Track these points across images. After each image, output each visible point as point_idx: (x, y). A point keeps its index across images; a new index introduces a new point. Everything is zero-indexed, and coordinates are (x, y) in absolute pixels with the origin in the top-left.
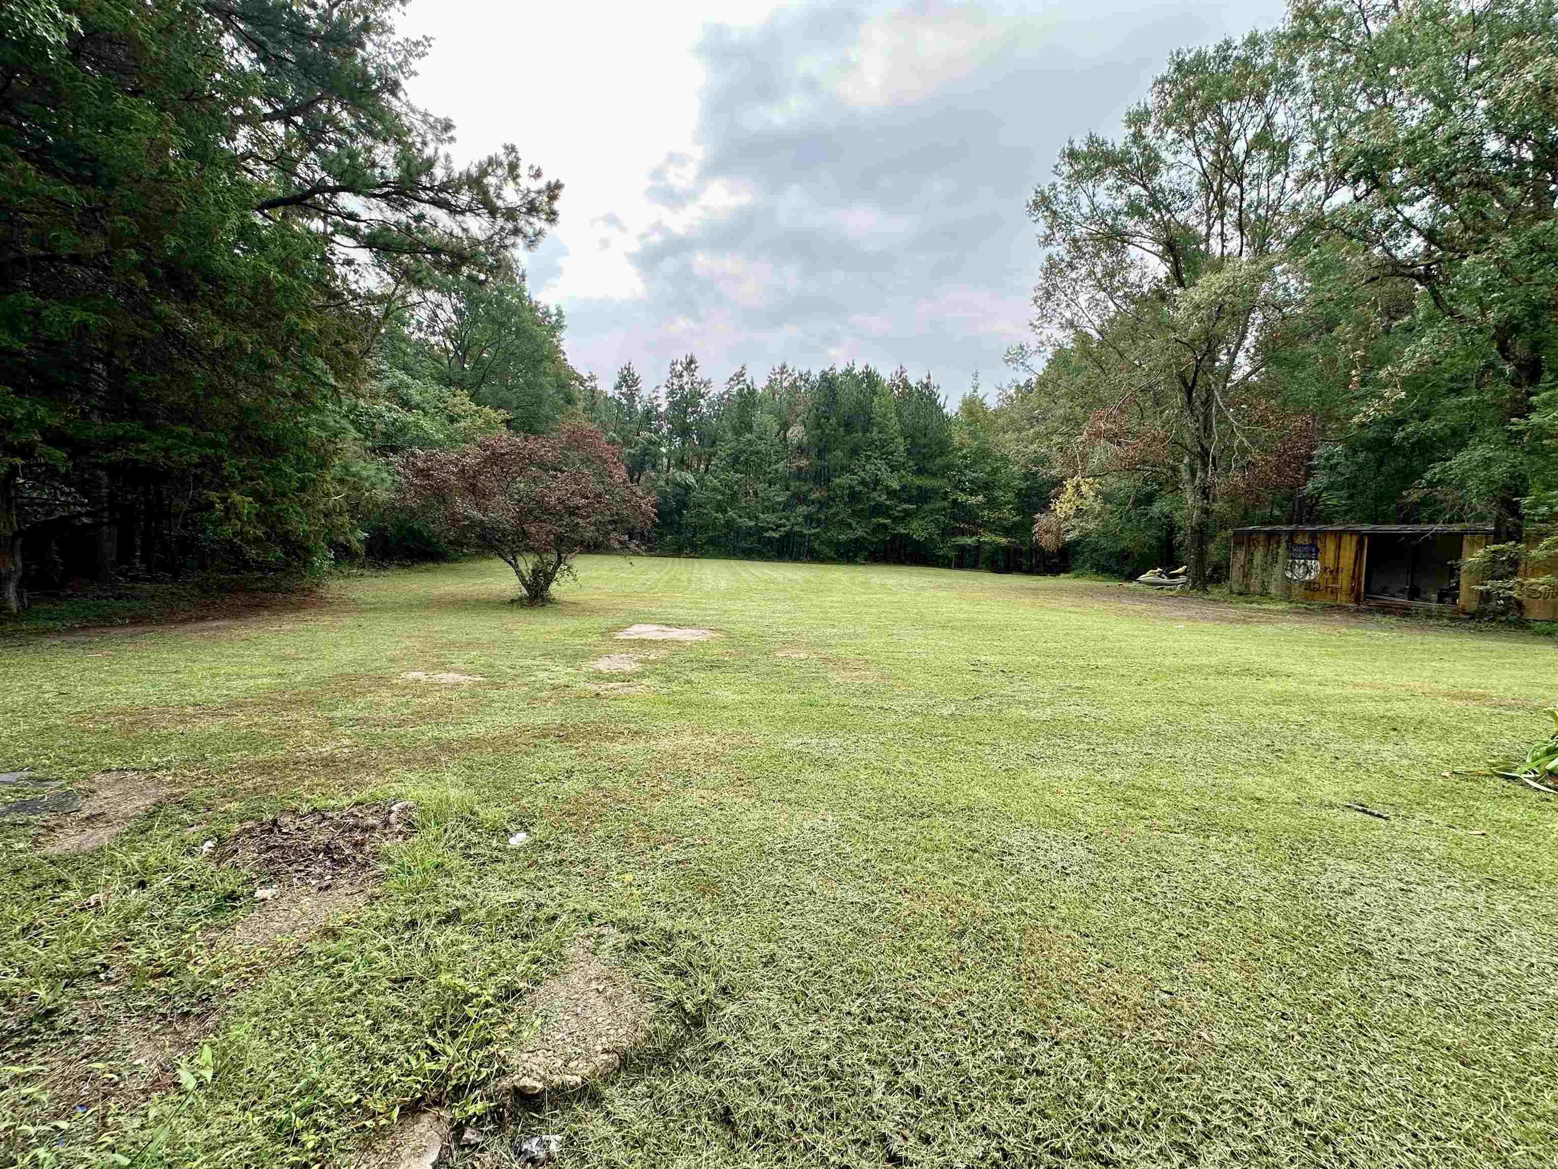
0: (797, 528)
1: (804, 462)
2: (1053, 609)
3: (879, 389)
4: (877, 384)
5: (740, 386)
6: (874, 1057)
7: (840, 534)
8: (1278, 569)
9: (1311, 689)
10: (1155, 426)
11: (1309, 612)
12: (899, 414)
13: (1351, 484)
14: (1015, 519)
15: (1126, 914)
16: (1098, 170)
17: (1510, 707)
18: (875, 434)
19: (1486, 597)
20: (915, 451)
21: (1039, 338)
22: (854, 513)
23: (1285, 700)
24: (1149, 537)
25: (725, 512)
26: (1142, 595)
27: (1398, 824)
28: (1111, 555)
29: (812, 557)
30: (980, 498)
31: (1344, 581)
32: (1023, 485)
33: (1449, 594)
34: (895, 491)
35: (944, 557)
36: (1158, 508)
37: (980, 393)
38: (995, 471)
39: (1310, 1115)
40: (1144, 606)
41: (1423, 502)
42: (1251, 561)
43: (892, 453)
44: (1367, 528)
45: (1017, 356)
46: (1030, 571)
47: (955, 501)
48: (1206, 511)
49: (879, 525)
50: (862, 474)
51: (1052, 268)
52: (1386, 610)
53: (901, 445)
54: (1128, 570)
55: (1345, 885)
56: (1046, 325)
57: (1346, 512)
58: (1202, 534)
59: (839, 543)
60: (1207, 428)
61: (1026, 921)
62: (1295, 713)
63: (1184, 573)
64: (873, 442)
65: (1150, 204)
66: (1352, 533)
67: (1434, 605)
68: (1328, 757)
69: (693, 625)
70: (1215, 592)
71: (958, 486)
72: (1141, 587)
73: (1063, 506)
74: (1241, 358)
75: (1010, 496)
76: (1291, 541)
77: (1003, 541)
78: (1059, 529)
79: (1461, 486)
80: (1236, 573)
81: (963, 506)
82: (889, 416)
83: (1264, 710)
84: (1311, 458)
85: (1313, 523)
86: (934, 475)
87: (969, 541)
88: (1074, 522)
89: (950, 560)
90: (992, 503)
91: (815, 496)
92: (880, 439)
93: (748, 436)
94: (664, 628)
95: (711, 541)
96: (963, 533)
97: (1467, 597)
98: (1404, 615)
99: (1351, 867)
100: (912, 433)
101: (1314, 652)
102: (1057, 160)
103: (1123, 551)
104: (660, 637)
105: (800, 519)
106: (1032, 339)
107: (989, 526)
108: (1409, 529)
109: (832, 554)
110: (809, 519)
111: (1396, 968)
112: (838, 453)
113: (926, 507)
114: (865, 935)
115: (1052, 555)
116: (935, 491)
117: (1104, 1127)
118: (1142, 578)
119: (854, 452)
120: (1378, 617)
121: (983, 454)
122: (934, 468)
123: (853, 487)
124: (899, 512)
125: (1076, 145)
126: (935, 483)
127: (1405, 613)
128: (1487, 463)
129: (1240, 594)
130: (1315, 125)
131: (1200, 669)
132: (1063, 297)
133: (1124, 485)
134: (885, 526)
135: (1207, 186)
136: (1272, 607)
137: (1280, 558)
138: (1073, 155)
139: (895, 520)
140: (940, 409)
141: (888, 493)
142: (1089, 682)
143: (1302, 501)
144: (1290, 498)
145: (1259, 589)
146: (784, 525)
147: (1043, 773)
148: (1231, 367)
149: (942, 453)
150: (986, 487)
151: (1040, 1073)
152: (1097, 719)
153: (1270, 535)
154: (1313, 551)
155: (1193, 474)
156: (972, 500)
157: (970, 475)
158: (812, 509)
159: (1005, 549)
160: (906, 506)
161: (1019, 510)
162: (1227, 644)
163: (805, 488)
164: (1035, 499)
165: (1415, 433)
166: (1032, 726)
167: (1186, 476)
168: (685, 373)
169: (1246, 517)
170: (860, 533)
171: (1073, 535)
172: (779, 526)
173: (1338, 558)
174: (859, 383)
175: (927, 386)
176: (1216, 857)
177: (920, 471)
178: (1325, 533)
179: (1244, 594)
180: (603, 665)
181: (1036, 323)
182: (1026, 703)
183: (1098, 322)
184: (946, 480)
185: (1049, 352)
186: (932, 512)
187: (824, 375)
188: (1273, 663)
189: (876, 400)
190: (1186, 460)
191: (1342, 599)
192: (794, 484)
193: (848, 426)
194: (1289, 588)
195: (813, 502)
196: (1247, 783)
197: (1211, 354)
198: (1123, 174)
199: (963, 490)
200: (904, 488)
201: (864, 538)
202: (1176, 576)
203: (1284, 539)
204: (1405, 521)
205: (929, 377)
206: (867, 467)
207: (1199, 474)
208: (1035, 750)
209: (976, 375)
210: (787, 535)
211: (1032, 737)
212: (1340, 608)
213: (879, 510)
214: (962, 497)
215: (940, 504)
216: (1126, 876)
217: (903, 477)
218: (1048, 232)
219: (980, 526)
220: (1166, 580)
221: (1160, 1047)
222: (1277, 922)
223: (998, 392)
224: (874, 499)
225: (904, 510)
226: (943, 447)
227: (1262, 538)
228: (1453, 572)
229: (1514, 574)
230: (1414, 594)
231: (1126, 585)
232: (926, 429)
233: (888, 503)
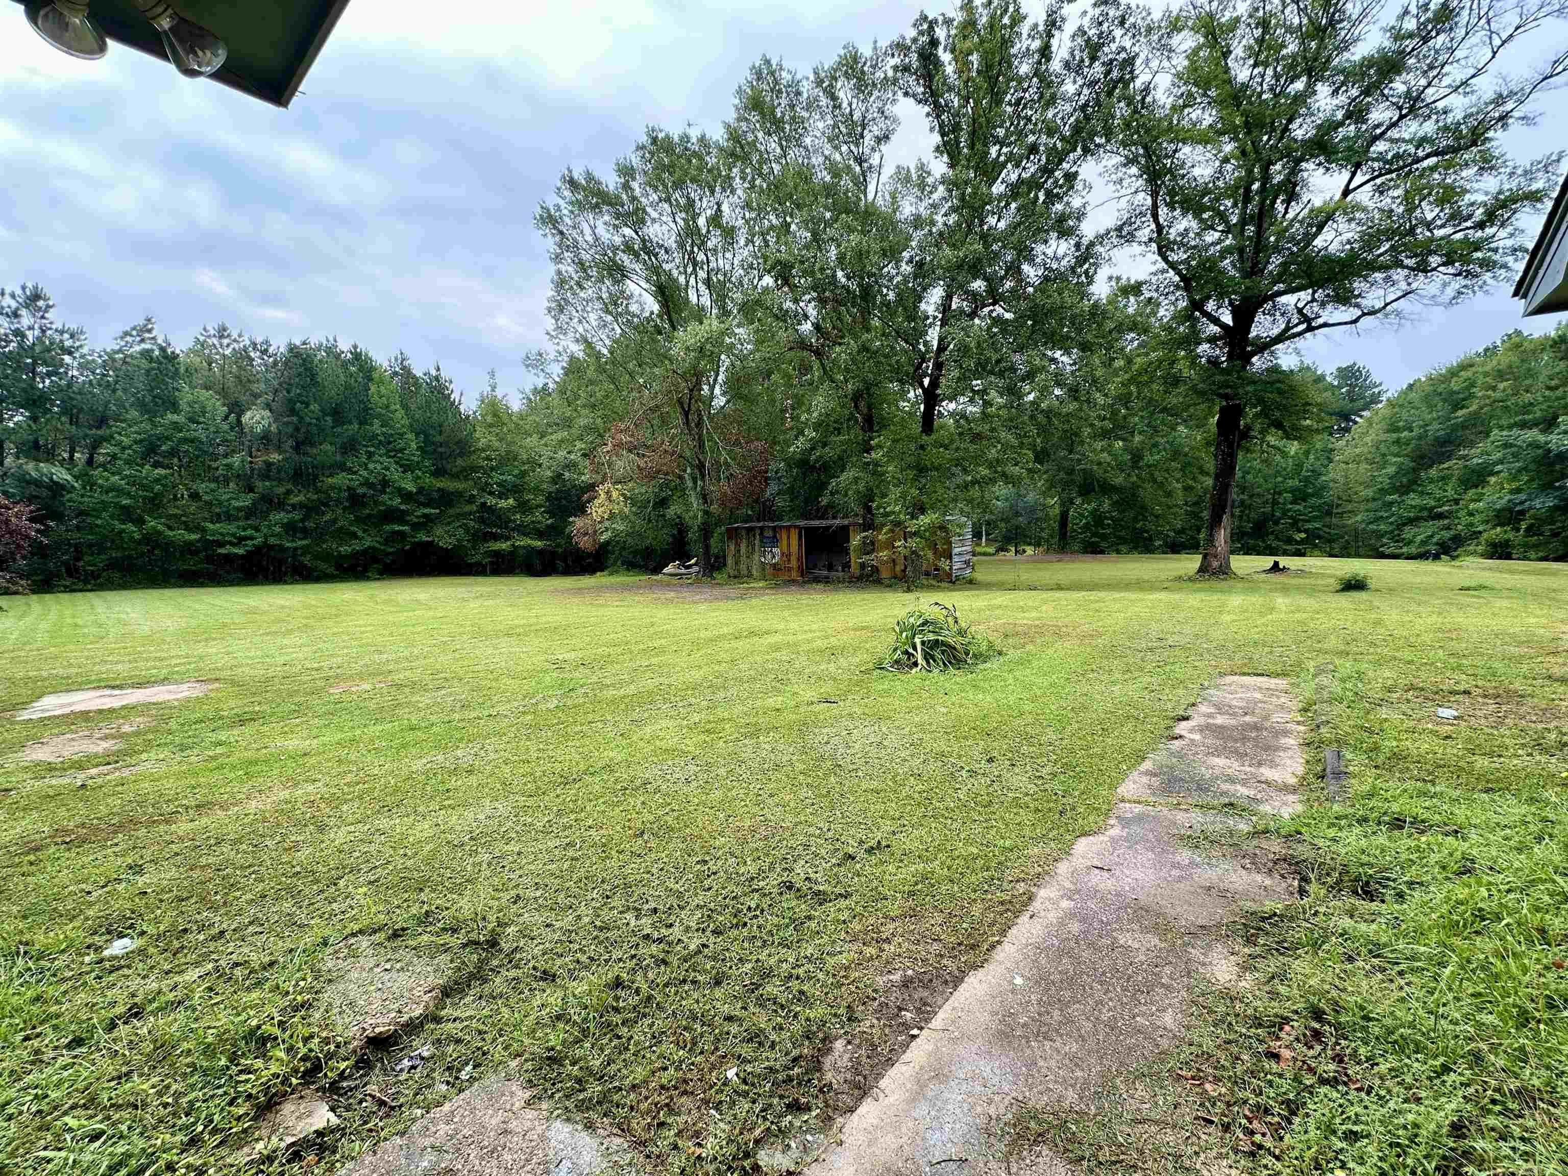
0: (272, 541)
1: (275, 457)
2: (602, 606)
3: (375, 375)
4: (372, 369)
5: (147, 346)
6: (620, 909)
7: (341, 545)
8: (756, 557)
9: (791, 638)
10: (664, 440)
11: (777, 586)
12: (405, 407)
13: (791, 490)
14: (549, 522)
15: (730, 790)
16: (597, 205)
17: (879, 631)
18: (376, 427)
19: (863, 566)
20: (430, 449)
21: (557, 348)
22: (359, 520)
23: (777, 648)
24: (665, 536)
25: (140, 522)
26: (668, 585)
27: (841, 703)
28: (635, 553)
29: (301, 575)
30: (511, 501)
31: (794, 563)
32: (553, 488)
33: (847, 566)
34: (411, 493)
35: (479, 564)
36: (672, 511)
37: (499, 393)
38: (523, 474)
39: (830, 834)
40: (672, 594)
41: (831, 506)
42: (739, 551)
43: (402, 450)
44: (802, 523)
45: (535, 361)
46: (568, 572)
47: (484, 504)
48: (706, 513)
49: (395, 533)
50: (365, 473)
51: (561, 282)
52: (817, 580)
53: (413, 444)
54: (652, 565)
55: (826, 739)
56: (561, 336)
57: (790, 511)
58: (706, 531)
59: (341, 556)
60: (701, 446)
61: (676, 814)
62: (784, 655)
63: (696, 564)
64: (375, 436)
65: (641, 249)
66: (796, 527)
67: (841, 574)
68: (806, 677)
69: (165, 681)
70: (719, 577)
71: (485, 489)
72: (666, 578)
73: (598, 509)
74: (717, 391)
75: (540, 499)
76: (761, 534)
77: (539, 544)
78: (595, 532)
79: (846, 495)
80: (730, 561)
81: (491, 510)
82: (393, 407)
83: (768, 657)
84: (766, 472)
85: (774, 521)
86: (455, 476)
87: (504, 546)
88: (607, 524)
89: (484, 567)
90: (524, 507)
91: (294, 499)
92: (384, 434)
93: (171, 417)
94: (108, 692)
95: (112, 565)
96: (495, 537)
97: (854, 569)
98: (827, 582)
99: (825, 731)
100: (422, 431)
101: (786, 613)
102: (559, 184)
103: (647, 548)
104: (116, 703)
105: (277, 529)
106: (550, 349)
107: (523, 530)
108: (824, 523)
109: (331, 570)
110: (291, 528)
111: (851, 767)
112: (327, 447)
113: (451, 511)
114: (577, 859)
115: (590, 555)
116: (460, 494)
117: (752, 879)
118: (665, 570)
119: (350, 447)
120: (814, 585)
121: (509, 458)
122: (454, 470)
123: (354, 489)
124: (417, 517)
125: (576, 176)
126: (460, 486)
127: (827, 581)
128: (856, 480)
129: (735, 577)
130: (747, 222)
131: (722, 637)
132: (574, 313)
133: (645, 490)
134: (402, 534)
135: (681, 245)
136: (755, 585)
137: (757, 548)
138: (573, 184)
139: (416, 527)
140: (454, 407)
141: (401, 496)
142: (654, 660)
143: (764, 503)
144: (757, 501)
145: (746, 572)
146: (252, 538)
147: (648, 729)
148: (712, 397)
149: (461, 455)
150: (515, 490)
151: (715, 873)
152: (669, 686)
153: (750, 530)
154: (774, 541)
155: (695, 483)
156: (503, 504)
157: (496, 477)
158: (297, 516)
159: (541, 552)
160: (427, 511)
161: (551, 513)
162: (735, 616)
163: (281, 490)
164: (564, 502)
165: (821, 457)
166: (626, 701)
167: (689, 484)
168: (23, 312)
169: (733, 518)
170: (368, 542)
171: (604, 537)
172: (241, 539)
173: (789, 545)
174: (345, 364)
175: (437, 379)
176: (766, 746)
177: (439, 473)
178: (781, 527)
179: (737, 577)
180: (42, 754)
181: (553, 333)
182: (613, 685)
183: (607, 342)
184: (471, 483)
185: (565, 361)
186: (458, 516)
187: (292, 349)
188: (766, 626)
189: (373, 388)
190: (689, 471)
191: (794, 575)
192: (262, 486)
193: (337, 414)
194: (764, 570)
195: (294, 506)
196: (770, 702)
197: (698, 386)
198: (618, 216)
199: (491, 493)
200: (421, 490)
201: (373, 548)
202: (690, 567)
203: (758, 532)
204: (822, 518)
205: (438, 369)
206: (371, 466)
207: (699, 482)
208: (635, 716)
209: (492, 374)
210: (258, 550)
211: (629, 708)
212: (793, 582)
213: (391, 515)
214: (491, 501)
215: (468, 508)
216: (722, 771)
217: (419, 478)
218: (559, 251)
219: (513, 529)
220: (683, 571)
221: (766, 838)
222: (801, 767)
223: (521, 396)
224: (384, 504)
225: (425, 516)
226: (464, 447)
227: (744, 533)
228: (846, 552)
229: (873, 551)
230: (830, 568)
231: (655, 577)
232: (440, 426)
233: (403, 507)
